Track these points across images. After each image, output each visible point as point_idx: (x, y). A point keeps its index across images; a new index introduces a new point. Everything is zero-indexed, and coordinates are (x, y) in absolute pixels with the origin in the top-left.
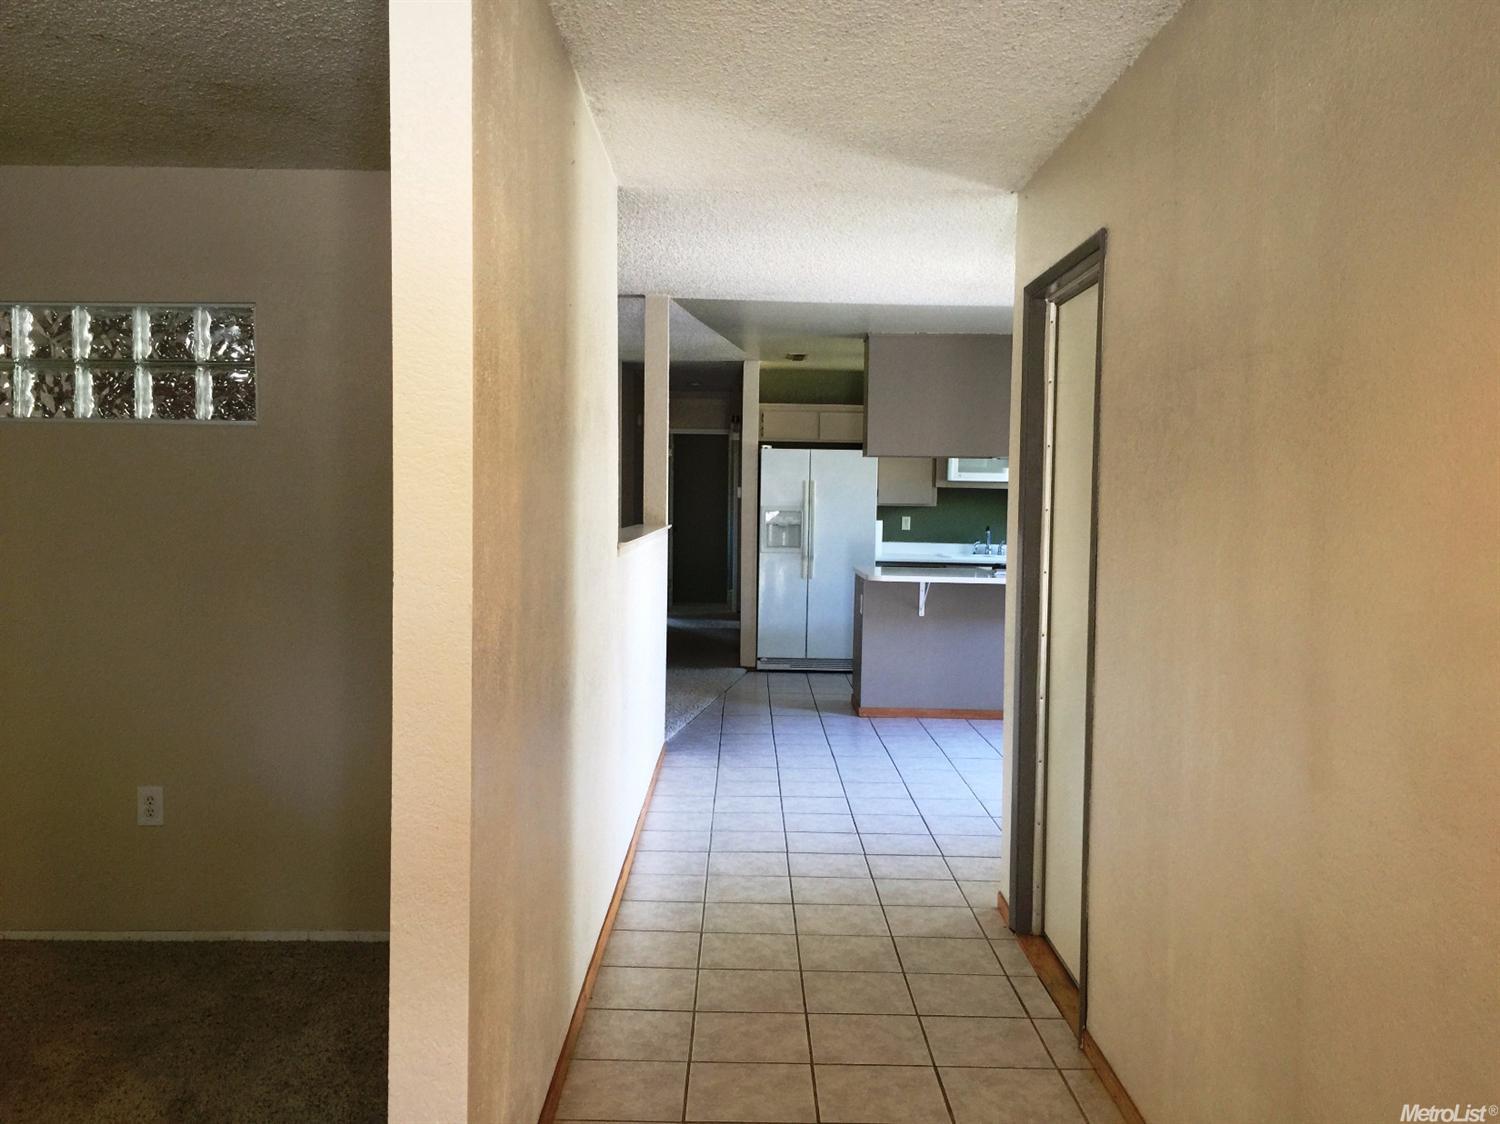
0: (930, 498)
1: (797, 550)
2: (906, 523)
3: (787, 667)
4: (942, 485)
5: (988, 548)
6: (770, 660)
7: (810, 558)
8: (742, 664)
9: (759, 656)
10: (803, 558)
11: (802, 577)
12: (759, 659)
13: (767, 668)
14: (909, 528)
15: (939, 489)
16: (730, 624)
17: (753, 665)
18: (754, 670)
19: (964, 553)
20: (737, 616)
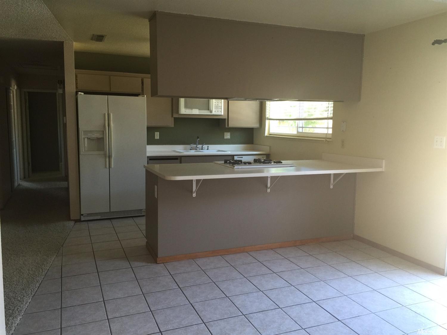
0: (170, 123)
1: (102, 153)
2: (157, 136)
3: (99, 217)
4: (175, 116)
5: (197, 147)
6: (89, 215)
7: (110, 157)
8: (72, 218)
9: (82, 213)
10: (106, 157)
11: (106, 167)
12: (82, 215)
13: (87, 219)
14: (158, 138)
15: (174, 118)
16: (63, 184)
17: (79, 218)
18: (79, 221)
19: (185, 149)
20: (66, 178)
